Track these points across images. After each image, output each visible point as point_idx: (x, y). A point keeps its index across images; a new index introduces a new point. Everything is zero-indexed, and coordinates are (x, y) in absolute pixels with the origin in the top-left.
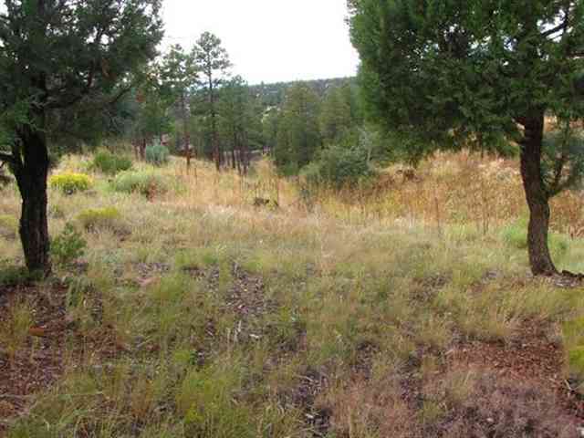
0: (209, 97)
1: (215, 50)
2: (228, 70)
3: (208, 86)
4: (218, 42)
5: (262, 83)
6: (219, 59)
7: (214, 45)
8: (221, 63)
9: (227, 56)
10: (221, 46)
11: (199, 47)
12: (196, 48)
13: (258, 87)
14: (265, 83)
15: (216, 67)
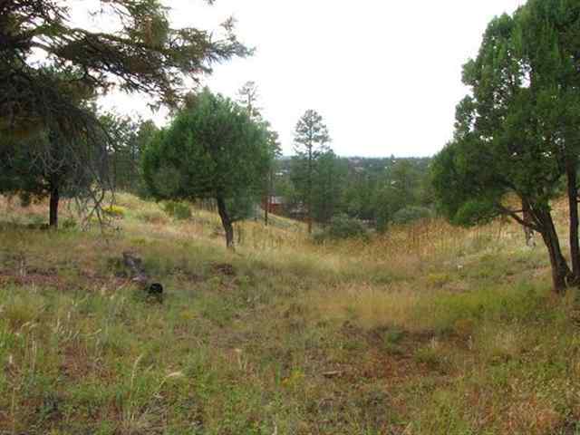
0: (308, 167)
1: (317, 125)
2: (327, 144)
3: (308, 156)
4: (320, 118)
5: (392, 156)
6: (320, 134)
7: (317, 121)
8: (321, 137)
9: (327, 132)
10: (323, 122)
11: (303, 122)
12: (300, 122)
13: (386, 159)
14: (396, 157)
15: (316, 140)
